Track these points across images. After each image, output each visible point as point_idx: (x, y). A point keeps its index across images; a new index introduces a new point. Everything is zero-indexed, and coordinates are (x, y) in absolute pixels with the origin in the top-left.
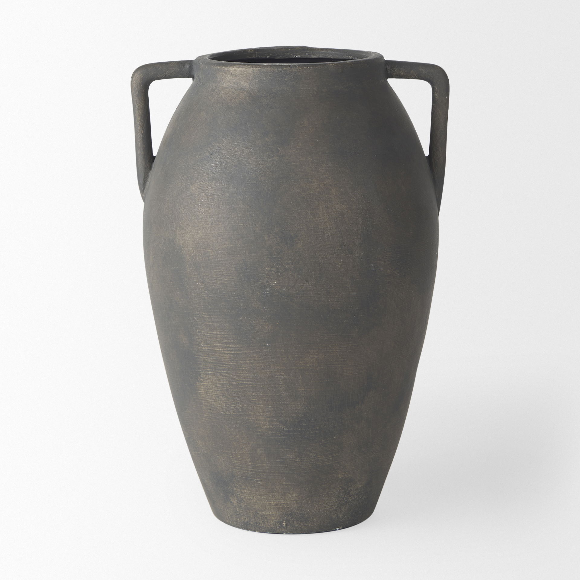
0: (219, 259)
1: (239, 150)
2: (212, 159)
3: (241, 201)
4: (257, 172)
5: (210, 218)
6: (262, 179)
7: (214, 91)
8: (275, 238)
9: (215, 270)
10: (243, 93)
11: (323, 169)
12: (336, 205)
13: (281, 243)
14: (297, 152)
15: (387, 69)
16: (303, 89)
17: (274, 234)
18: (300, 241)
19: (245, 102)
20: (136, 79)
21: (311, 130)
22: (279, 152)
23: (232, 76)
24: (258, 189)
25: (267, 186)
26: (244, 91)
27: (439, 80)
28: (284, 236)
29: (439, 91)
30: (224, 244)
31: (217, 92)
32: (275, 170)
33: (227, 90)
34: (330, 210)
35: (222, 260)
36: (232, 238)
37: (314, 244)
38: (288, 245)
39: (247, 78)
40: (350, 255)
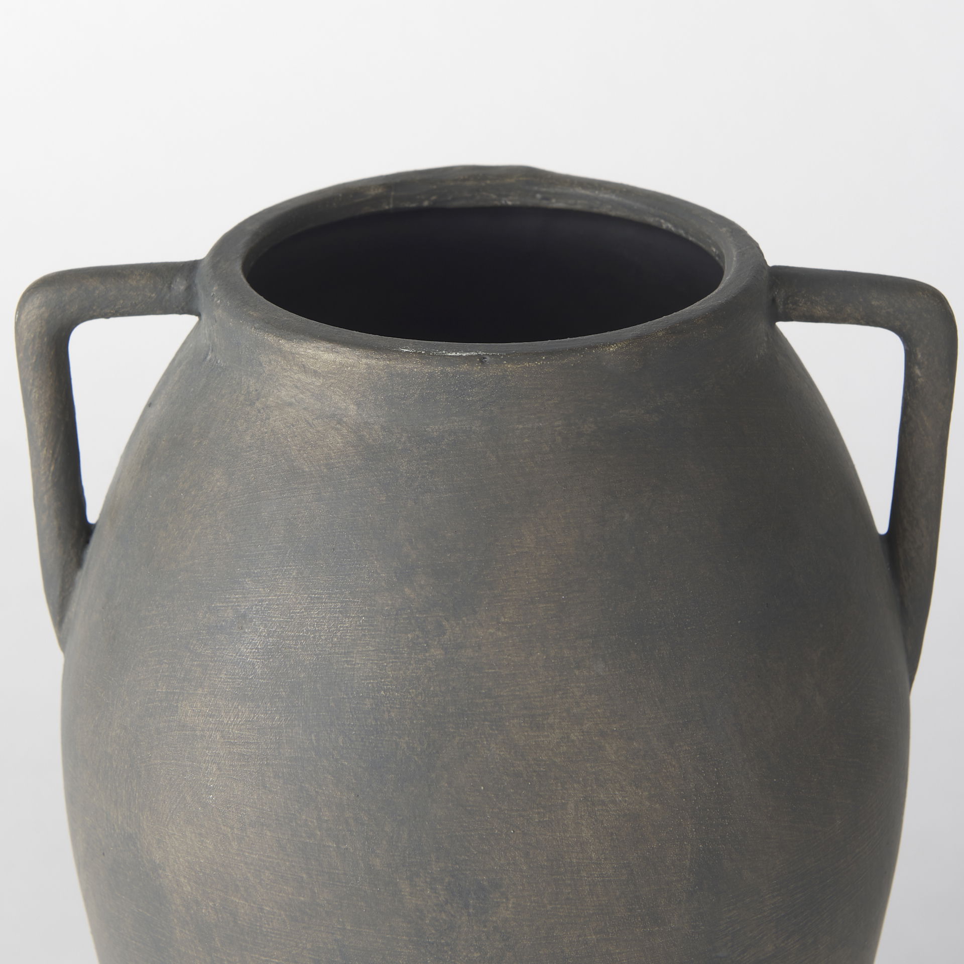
0: (265, 928)
1: (324, 618)
2: (245, 632)
3: (329, 777)
4: (379, 691)
5: (236, 810)
6: (393, 715)
7: (252, 404)
8: (431, 888)
9: (253, 955)
10: (337, 429)
11: (578, 687)
12: (619, 791)
13: (449, 905)
14: (500, 633)
15: (774, 300)
16: (521, 426)
17: (428, 880)
18: (507, 899)
19: (344, 462)
20: (29, 321)
21: (543, 563)
22: (445, 634)
23: (305, 372)
24: (380, 745)
25: (407, 739)
26: (341, 425)
27: (929, 333)
28: (459, 884)
29: (926, 363)
30: (281, 892)
31: (262, 411)
32: (432, 689)
33: (290, 410)
34: (600, 807)
35: (274, 933)
36: (302, 877)
37: (549, 907)
38: (471, 910)
39: (350, 387)
40: (657, 928)
